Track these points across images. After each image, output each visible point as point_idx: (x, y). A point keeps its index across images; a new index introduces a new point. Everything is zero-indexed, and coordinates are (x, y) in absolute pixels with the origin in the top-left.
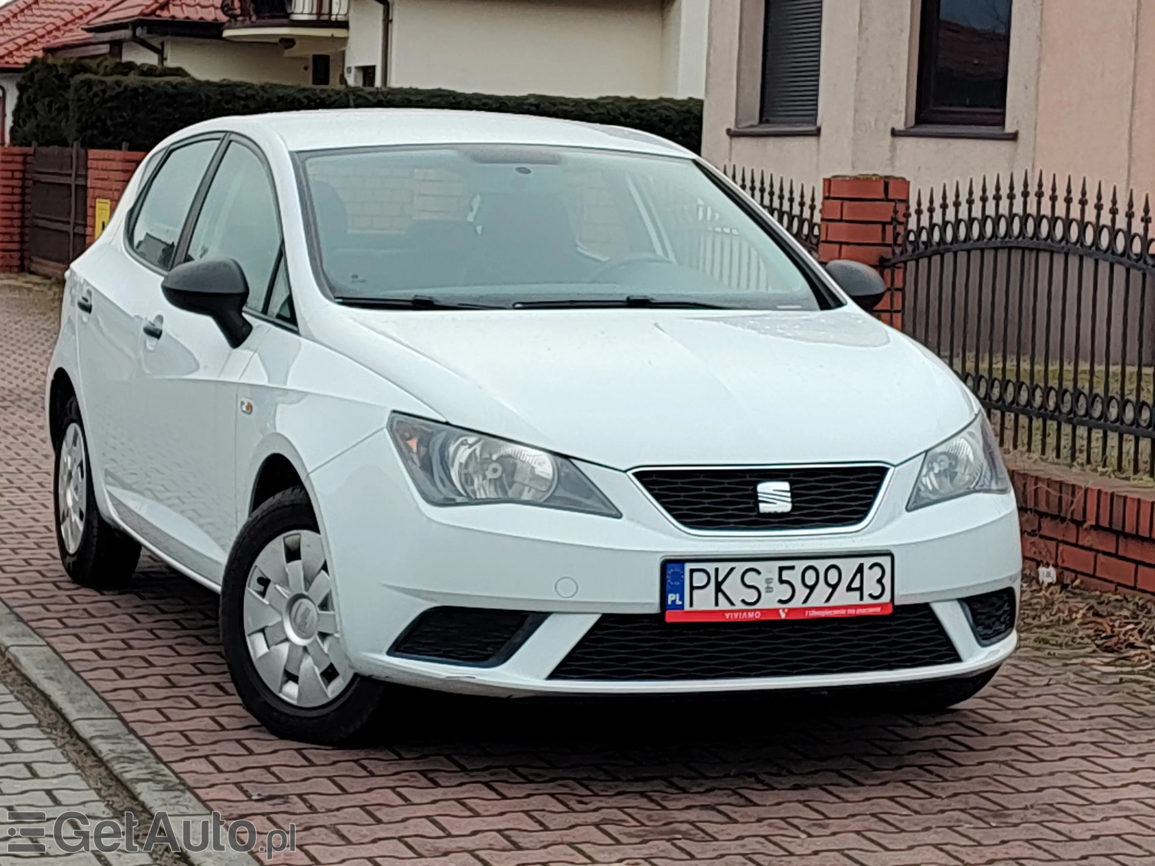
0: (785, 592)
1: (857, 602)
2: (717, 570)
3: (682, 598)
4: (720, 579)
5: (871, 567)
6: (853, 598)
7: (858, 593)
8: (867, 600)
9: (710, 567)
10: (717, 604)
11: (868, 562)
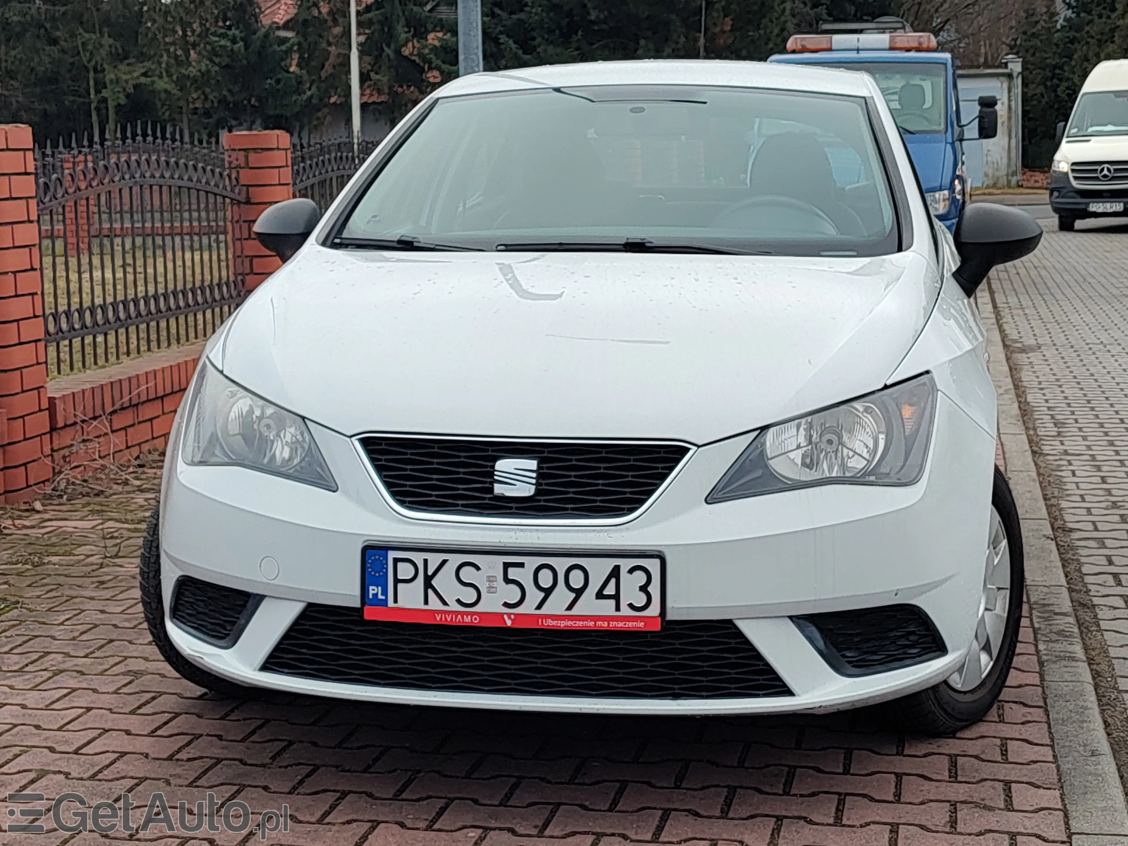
0: (513, 594)
1: (613, 612)
2: (426, 561)
3: (385, 592)
4: (430, 573)
5: (631, 571)
6: (607, 607)
7: (613, 602)
8: (625, 611)
9: (418, 558)
10: (426, 602)
11: (625, 564)
